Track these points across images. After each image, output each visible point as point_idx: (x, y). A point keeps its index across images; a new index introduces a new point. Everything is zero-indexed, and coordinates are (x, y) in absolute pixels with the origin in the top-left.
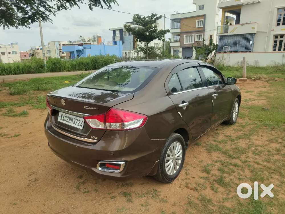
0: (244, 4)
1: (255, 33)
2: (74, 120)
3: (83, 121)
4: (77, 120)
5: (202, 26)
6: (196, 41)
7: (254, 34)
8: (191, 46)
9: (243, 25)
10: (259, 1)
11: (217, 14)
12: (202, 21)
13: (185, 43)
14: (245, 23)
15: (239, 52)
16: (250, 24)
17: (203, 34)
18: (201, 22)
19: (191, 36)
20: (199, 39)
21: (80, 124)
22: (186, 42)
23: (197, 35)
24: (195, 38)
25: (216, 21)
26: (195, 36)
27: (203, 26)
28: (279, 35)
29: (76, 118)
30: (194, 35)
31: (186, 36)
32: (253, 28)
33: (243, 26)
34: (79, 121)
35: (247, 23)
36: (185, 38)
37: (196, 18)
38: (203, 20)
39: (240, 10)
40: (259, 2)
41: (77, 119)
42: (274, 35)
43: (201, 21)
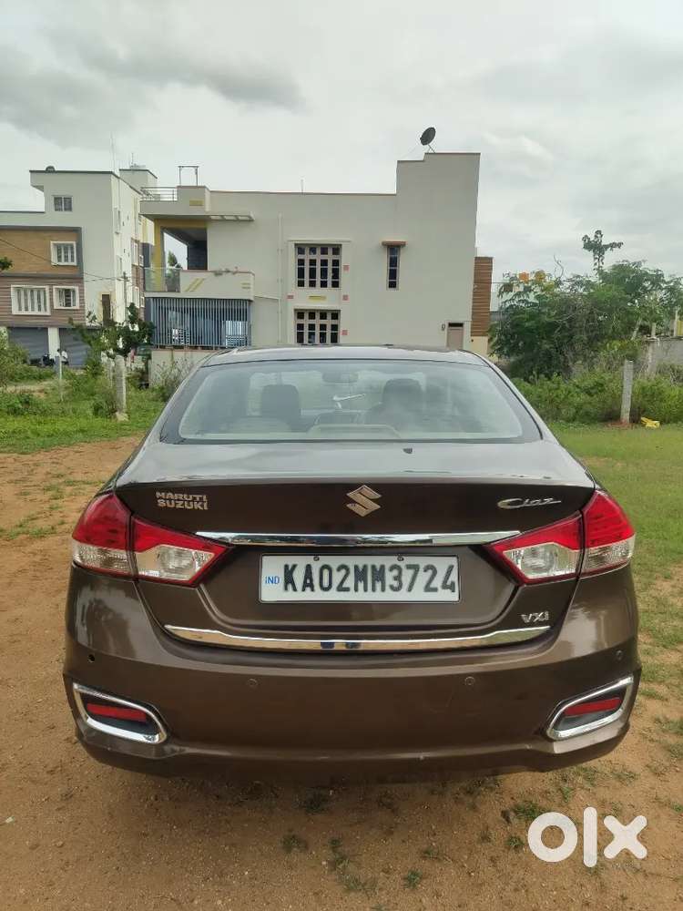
0: (213, 217)
1: (252, 299)
2: (395, 573)
3: (451, 568)
4: (411, 572)
5: (72, 260)
6: (55, 307)
7: (250, 301)
8: (41, 322)
9: (218, 274)
10: (250, 217)
11: (117, 233)
12: (72, 248)
13: (15, 311)
14: (224, 270)
15: (216, 348)
16: (237, 275)
17: (80, 290)
18: (66, 249)
19: (39, 290)
20: (68, 304)
21: (437, 583)
22: (20, 309)
23: (59, 291)
24: (51, 299)
25: (117, 253)
26: (51, 293)
27: (75, 263)
28: (307, 310)
29: (402, 564)
30: (47, 288)
31: (18, 290)
32: (246, 287)
33: (220, 277)
34: (430, 572)
35: (228, 271)
36: (13, 294)
37: (49, 234)
38: (74, 243)
39: (204, 232)
40: (251, 220)
41: (409, 567)
42: (295, 310)
43: (68, 245)
